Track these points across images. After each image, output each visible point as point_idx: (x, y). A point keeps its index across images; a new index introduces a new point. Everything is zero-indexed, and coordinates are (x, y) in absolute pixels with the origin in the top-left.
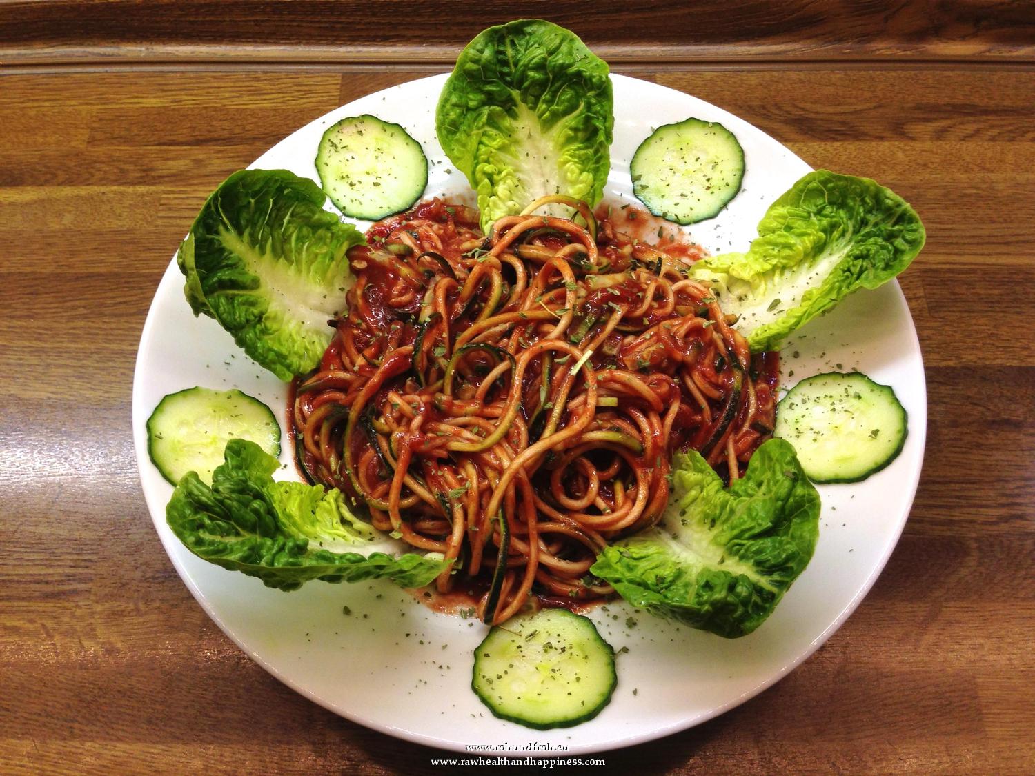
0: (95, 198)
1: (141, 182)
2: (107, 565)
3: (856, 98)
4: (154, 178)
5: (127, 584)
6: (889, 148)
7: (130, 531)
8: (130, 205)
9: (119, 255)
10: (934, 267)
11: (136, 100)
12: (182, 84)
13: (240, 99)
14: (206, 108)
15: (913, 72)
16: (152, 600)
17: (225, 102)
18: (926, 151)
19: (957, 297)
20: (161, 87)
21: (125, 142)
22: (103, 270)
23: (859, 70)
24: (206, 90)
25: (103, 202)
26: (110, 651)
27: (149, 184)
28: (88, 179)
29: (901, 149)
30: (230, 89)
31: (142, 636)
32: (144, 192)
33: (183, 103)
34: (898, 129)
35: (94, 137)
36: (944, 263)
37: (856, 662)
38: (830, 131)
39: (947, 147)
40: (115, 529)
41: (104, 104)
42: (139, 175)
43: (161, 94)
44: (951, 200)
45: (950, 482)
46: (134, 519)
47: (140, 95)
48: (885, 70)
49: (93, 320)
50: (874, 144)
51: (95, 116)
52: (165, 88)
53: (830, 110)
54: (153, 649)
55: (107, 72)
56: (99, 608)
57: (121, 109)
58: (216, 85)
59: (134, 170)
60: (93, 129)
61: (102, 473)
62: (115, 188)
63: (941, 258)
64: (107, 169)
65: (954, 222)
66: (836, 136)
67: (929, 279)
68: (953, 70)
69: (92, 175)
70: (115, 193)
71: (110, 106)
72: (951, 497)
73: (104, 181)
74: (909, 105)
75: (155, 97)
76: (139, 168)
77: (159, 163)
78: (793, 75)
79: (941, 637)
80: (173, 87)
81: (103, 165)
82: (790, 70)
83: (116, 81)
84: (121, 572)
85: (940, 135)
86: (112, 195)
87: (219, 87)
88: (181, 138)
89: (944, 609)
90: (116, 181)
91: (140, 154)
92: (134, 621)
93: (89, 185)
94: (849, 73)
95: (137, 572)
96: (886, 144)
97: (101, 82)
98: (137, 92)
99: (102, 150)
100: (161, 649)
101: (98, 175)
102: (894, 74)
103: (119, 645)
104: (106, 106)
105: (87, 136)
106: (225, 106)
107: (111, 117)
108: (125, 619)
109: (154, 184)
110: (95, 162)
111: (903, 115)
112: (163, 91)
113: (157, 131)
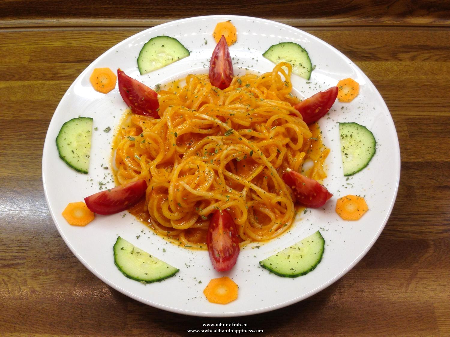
0: (31, 86)
1: (52, 79)
2: (33, 252)
3: (375, 42)
4: (58, 77)
5: (42, 261)
6: (390, 64)
7: (43, 237)
8: (47, 89)
9: (42, 111)
10: (412, 117)
11: (51, 43)
12: (73, 36)
13: (98, 43)
14: (82, 46)
15: (401, 31)
16: (53, 268)
17: (92, 44)
18: (407, 66)
19: (422, 130)
20: (62, 37)
21: (45, 62)
22: (34, 118)
23: (377, 30)
24: (83, 39)
25: (35, 88)
26: (33, 291)
27: (56, 80)
28: (29, 78)
29: (396, 64)
30: (93, 38)
31: (48, 285)
32: (54, 83)
33: (72, 44)
34: (394, 56)
35: (32, 59)
36: (416, 115)
37: (379, 297)
38: (364, 57)
39: (416, 64)
40: (37, 235)
41: (37, 45)
42: (51, 76)
43: (63, 40)
44: (419, 87)
45: (421, 214)
46: (46, 231)
47: (53, 41)
48: (388, 30)
49: (29, 140)
50: (383, 62)
51: (33, 50)
52: (64, 38)
53: (364, 47)
54: (53, 291)
55: (38, 31)
56: (28, 272)
57: (44, 47)
58: (87, 36)
59: (49, 74)
60: (32, 56)
61: (31, 210)
62: (41, 82)
63: (415, 113)
64: (37, 73)
65: (420, 97)
66: (367, 59)
67: (409, 122)
68: (418, 30)
69: (30, 76)
70: (41, 84)
71: (39, 46)
72: (421, 221)
73: (36, 79)
74: (399, 45)
75: (60, 42)
76: (51, 73)
77: (60, 71)
78: (347, 32)
79: (418, 285)
80: (68, 37)
81: (35, 72)
82: (346, 30)
83: (42, 35)
84: (39, 255)
85: (413, 59)
86: (39, 85)
87: (88, 37)
88: (71, 60)
89: (419, 272)
90: (41, 78)
91: (52, 67)
92: (45, 278)
93: (29, 80)
94: (372, 31)
95: (46, 255)
96: (389, 62)
97: (36, 35)
98: (52, 40)
99: (35, 65)
100: (57, 291)
101: (33, 76)
102: (392, 32)
103: (37, 289)
104: (37, 46)
105: (29, 59)
106: (91, 45)
107: (40, 51)
108: (40, 277)
109: (58, 80)
110: (32, 70)
111: (396, 50)
112: (63, 39)
113: (60, 56)
